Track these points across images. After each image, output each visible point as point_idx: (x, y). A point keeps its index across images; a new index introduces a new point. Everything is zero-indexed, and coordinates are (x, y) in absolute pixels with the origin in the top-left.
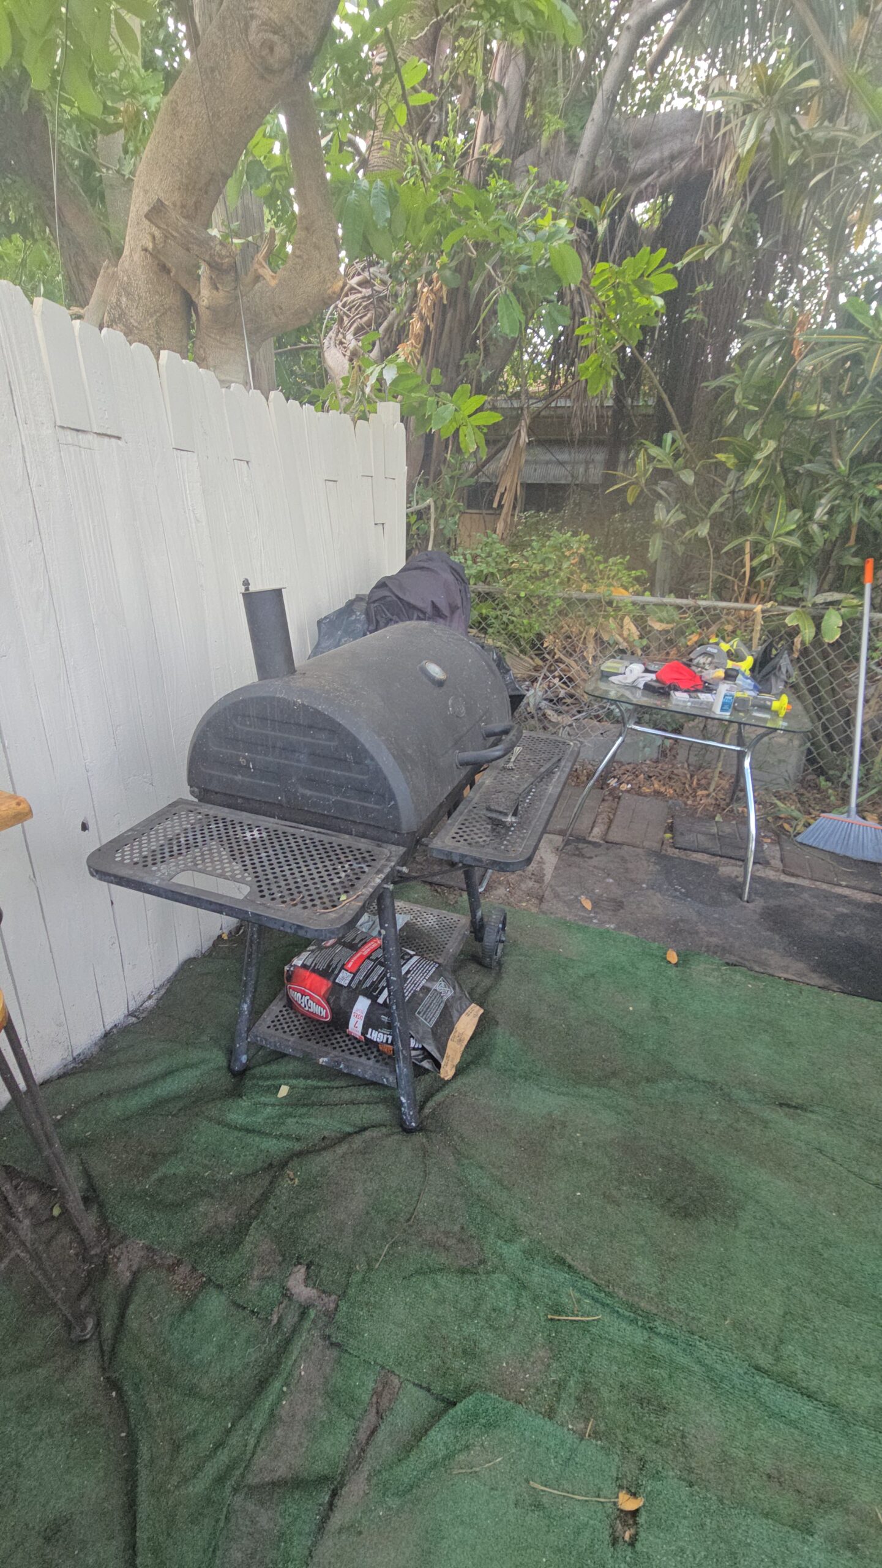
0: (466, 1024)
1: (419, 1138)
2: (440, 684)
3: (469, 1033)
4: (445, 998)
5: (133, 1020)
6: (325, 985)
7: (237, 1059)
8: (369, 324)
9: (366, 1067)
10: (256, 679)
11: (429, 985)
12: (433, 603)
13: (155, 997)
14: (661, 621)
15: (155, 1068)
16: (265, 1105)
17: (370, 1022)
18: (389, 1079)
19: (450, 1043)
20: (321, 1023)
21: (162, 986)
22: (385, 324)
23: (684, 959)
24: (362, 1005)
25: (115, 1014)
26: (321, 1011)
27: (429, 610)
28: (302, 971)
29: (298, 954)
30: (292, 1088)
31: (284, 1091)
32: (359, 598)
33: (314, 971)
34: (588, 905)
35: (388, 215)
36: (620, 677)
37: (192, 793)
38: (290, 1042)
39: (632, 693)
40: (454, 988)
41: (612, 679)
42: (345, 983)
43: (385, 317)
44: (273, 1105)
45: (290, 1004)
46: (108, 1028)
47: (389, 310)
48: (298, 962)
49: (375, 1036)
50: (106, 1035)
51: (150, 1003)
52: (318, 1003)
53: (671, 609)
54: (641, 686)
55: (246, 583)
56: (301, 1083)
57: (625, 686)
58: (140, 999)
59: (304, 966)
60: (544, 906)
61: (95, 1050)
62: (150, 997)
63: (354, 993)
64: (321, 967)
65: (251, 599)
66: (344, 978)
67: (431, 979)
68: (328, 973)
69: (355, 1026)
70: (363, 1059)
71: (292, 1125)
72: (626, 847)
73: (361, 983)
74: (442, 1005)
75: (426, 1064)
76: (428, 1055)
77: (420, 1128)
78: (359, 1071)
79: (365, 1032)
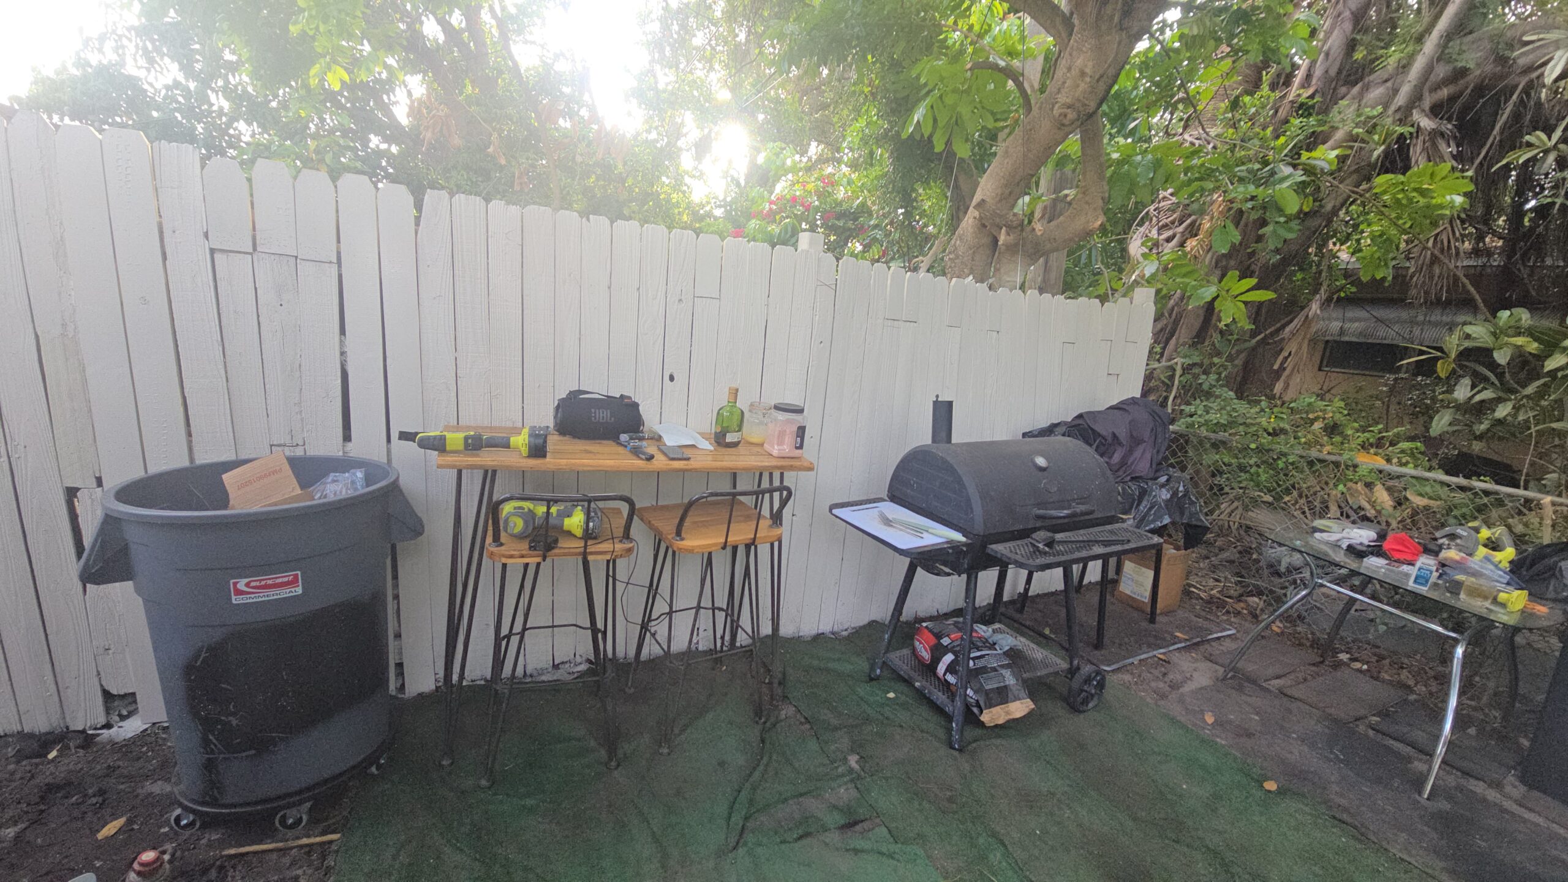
0: (1019, 708)
1: (956, 753)
2: (1042, 469)
3: (1018, 714)
4: (1008, 683)
5: (832, 635)
6: (933, 641)
7: (875, 671)
9: (940, 697)
10: (929, 442)
11: (998, 668)
13: (849, 632)
14: (1421, 495)
16: (877, 695)
17: (950, 669)
18: (949, 709)
19: (998, 708)
20: (924, 662)
21: (855, 628)
22: (1188, 221)
23: (1281, 792)
24: (949, 658)
25: (825, 627)
26: (926, 655)
28: (926, 631)
30: (897, 697)
31: (891, 695)
32: (1065, 423)
33: (931, 632)
34: (1210, 719)
35: (1151, 175)
36: (1324, 535)
37: (887, 495)
38: (905, 669)
39: (1334, 551)
40: (1019, 683)
41: (1317, 535)
42: (945, 644)
44: (882, 698)
45: (913, 648)
49: (951, 678)
50: (817, 634)
51: (845, 633)
52: (926, 650)
53: (1438, 487)
54: (1344, 546)
55: (937, 396)
56: (903, 697)
57: (1327, 543)
58: (841, 627)
60: (1162, 703)
62: (846, 630)
63: (946, 650)
65: (936, 403)
66: (945, 641)
67: (1002, 666)
68: (939, 636)
69: (941, 668)
70: (940, 694)
71: (887, 711)
72: (1300, 704)
75: (975, 710)
76: (978, 706)
77: (960, 750)
78: (934, 698)
79: (945, 674)
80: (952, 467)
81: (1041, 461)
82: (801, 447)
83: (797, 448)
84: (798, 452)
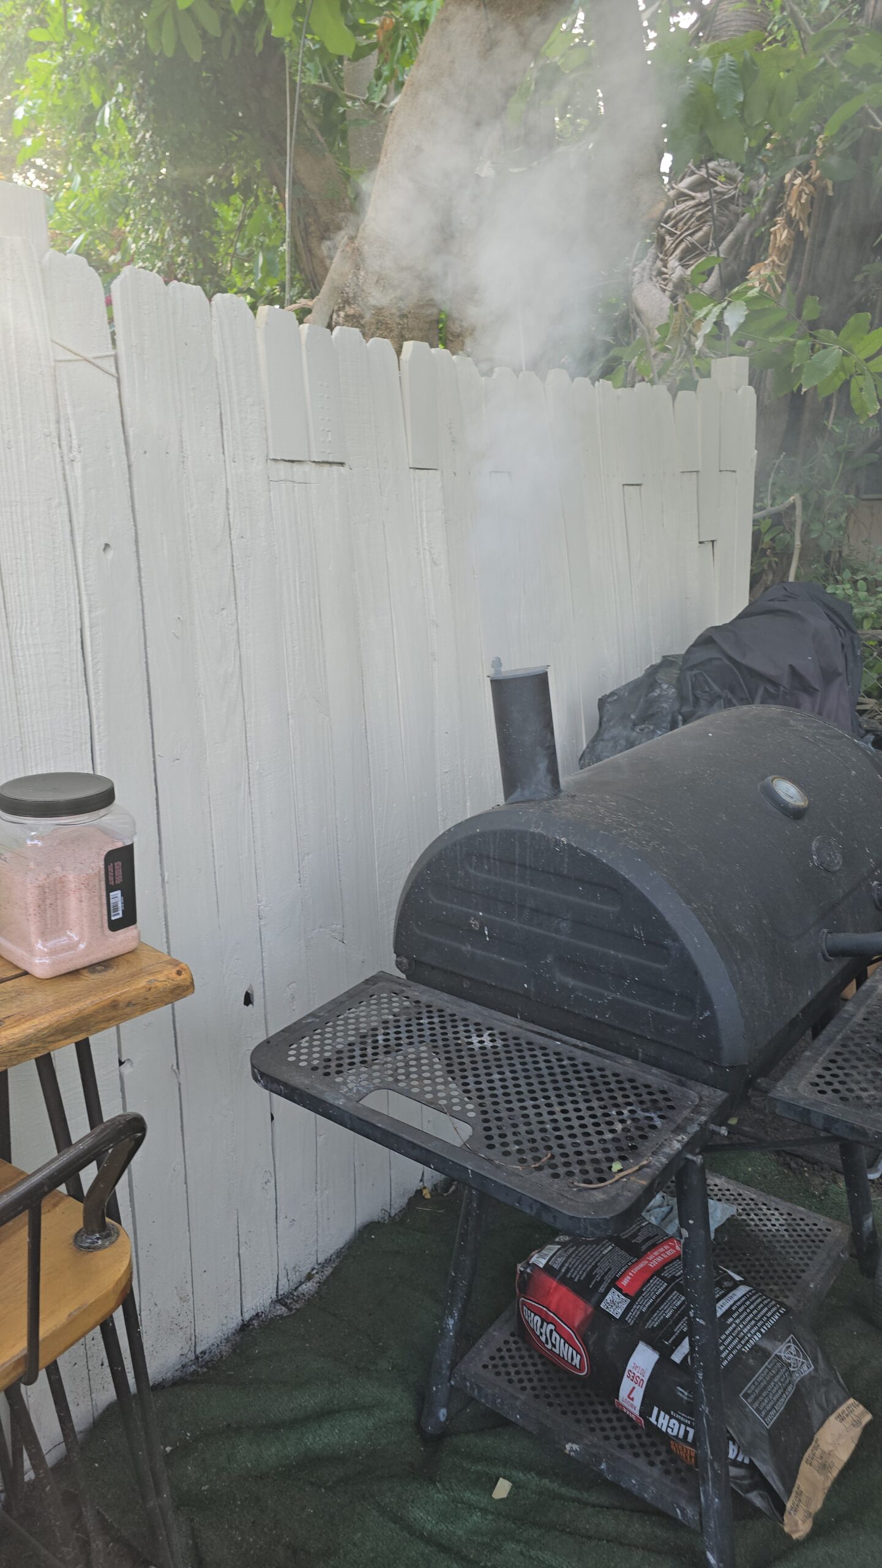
0: (839, 1436)
2: (797, 814)
3: (843, 1455)
4: (797, 1378)
5: (282, 1310)
6: (580, 1311)
7: (432, 1413)
8: (704, 241)
9: (646, 1478)
10: (501, 799)
11: (767, 1345)
12: (792, 667)
13: (317, 1278)
15: (309, 1400)
16: (471, 1507)
17: (656, 1395)
18: (685, 1512)
19: (804, 1466)
20: (573, 1377)
21: (328, 1261)
22: (731, 237)
24: (643, 1359)
25: (259, 1295)
26: (573, 1356)
27: (785, 681)
28: (546, 1279)
29: (540, 1247)
30: (516, 1486)
31: (502, 1489)
32: (667, 662)
33: (565, 1281)
35: (741, 99)
37: (399, 965)
38: (517, 1401)
40: (815, 1361)
42: (617, 1313)
43: (731, 227)
44: (484, 1511)
45: (523, 1332)
46: (247, 1317)
47: (738, 216)
48: (539, 1260)
49: (663, 1421)
50: (244, 1327)
51: (309, 1287)
52: (568, 1341)
55: (497, 663)
56: (533, 1480)
58: (295, 1278)
59: (548, 1268)
61: (226, 1349)
62: (309, 1277)
63: (630, 1334)
64: (578, 1276)
65: (500, 687)
66: (615, 1303)
67: (770, 1335)
68: (587, 1289)
69: (631, 1396)
70: (641, 1463)
71: (512, 1556)
73: (643, 1317)
74: (791, 1389)
75: (756, 1499)
76: (760, 1482)
79: (645, 1411)
80: (612, 873)
81: (788, 791)
82: (129, 918)
83: (115, 926)
84: (124, 938)
